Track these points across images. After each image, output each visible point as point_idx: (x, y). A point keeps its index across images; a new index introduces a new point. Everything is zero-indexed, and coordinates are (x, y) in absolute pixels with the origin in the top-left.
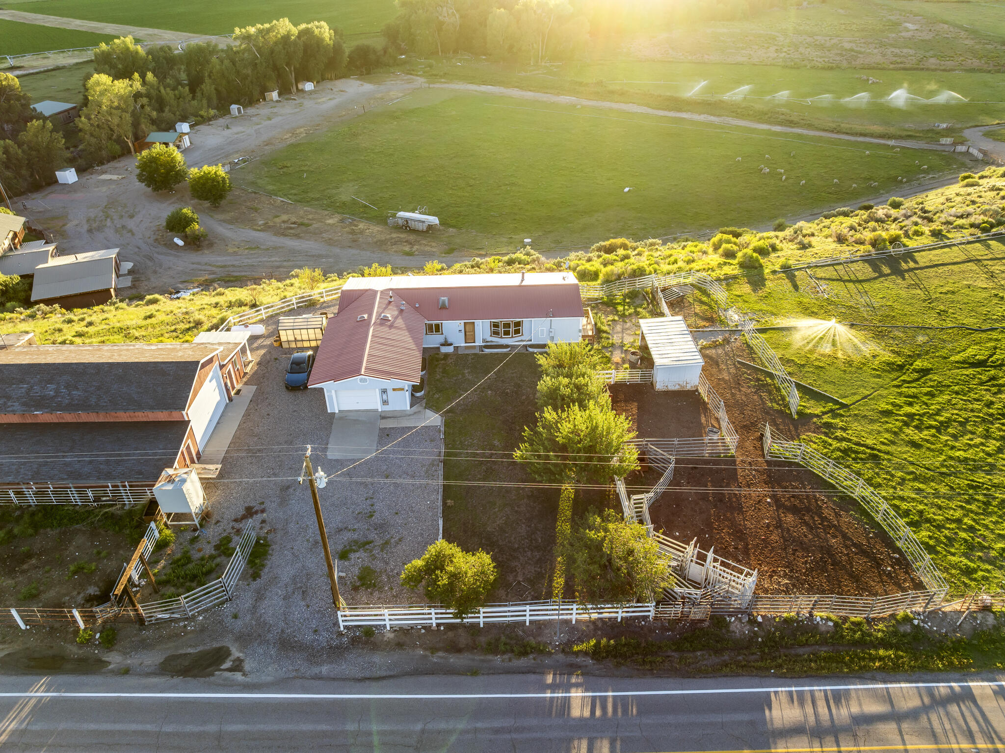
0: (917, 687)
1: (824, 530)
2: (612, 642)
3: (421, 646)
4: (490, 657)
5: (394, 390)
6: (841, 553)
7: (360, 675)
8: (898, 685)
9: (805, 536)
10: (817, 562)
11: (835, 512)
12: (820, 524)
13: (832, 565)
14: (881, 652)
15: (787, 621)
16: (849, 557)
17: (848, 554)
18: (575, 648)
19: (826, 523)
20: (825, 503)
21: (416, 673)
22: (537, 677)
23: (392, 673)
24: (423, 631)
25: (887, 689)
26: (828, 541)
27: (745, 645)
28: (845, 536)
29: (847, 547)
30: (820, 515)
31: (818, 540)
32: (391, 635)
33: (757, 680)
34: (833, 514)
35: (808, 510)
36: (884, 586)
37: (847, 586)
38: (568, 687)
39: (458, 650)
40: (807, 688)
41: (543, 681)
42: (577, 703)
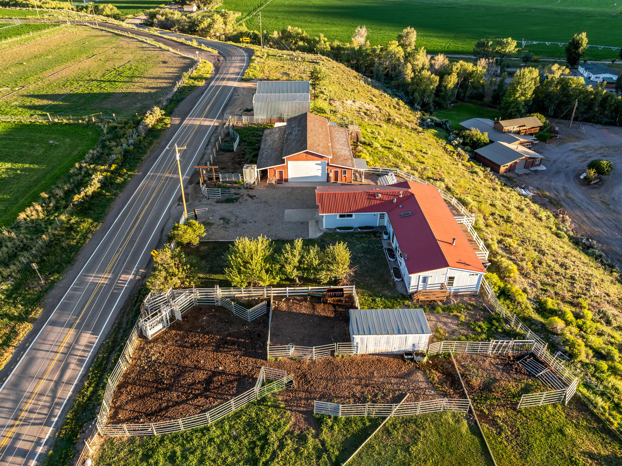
0: (65, 399)
1: (186, 393)
6: (164, 396)
7: (165, 228)
8: (71, 390)
9: (184, 379)
10: (161, 379)
11: (200, 406)
12: (191, 392)
13: (157, 387)
14: (91, 389)
16: (159, 399)
17: (161, 399)
19: (191, 396)
20: (210, 403)
22: (145, 267)
25: (73, 385)
26: (176, 391)
28: (177, 404)
29: (168, 401)
30: (200, 395)
31: (178, 386)
33: (107, 333)
34: (199, 404)
35: (206, 389)
36: (131, 411)
37: (139, 389)
40: (92, 350)
41: (141, 268)
42: (127, 276)
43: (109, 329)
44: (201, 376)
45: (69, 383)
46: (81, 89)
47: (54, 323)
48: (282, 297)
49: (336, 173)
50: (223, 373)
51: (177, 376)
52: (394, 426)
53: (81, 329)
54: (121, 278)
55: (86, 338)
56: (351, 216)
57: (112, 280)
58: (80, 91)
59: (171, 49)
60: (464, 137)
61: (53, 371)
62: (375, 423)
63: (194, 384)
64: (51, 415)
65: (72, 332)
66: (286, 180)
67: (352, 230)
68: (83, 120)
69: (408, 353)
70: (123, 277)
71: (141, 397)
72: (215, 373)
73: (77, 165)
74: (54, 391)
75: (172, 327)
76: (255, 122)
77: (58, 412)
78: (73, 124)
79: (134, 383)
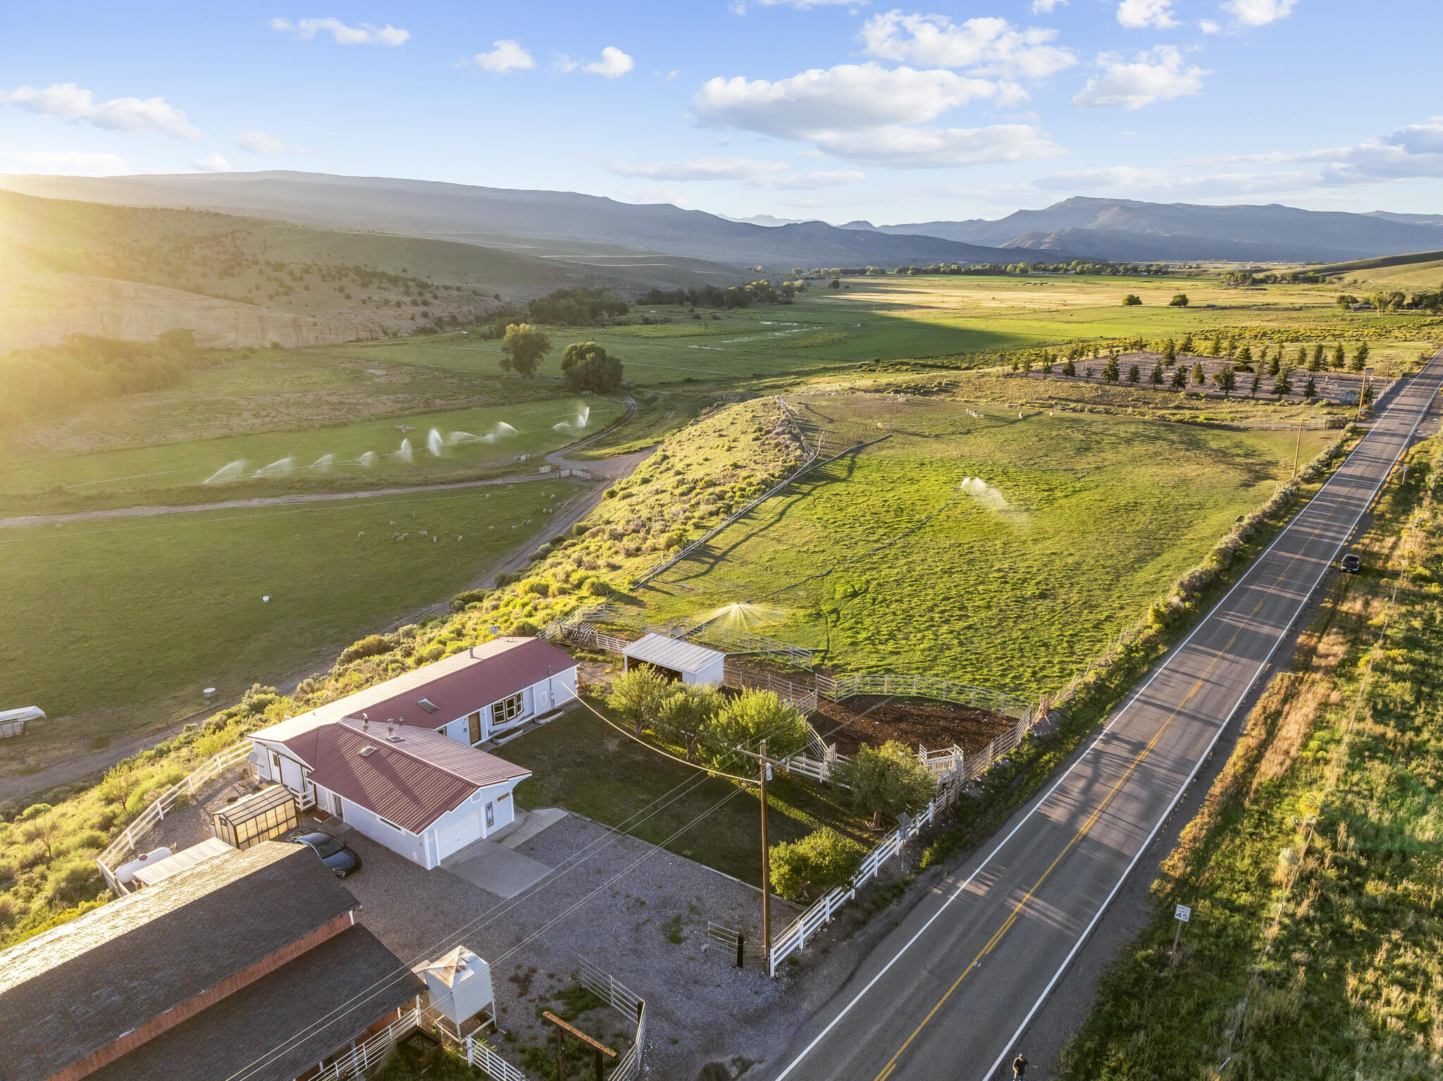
2: (935, 845)
3: (838, 940)
4: (887, 910)
5: (499, 799)
14: (1046, 758)
15: (990, 773)
18: (923, 865)
21: (864, 955)
22: (928, 898)
23: (850, 970)
24: (825, 930)
27: (991, 801)
32: (809, 951)
38: (954, 887)
39: (862, 923)
40: (1044, 798)
41: (936, 895)
42: (972, 889)
43: (1017, 815)
53: (1068, 829)
54: (986, 888)
55: (1058, 814)
57: (1007, 891)
65: (1082, 829)
70: (981, 891)
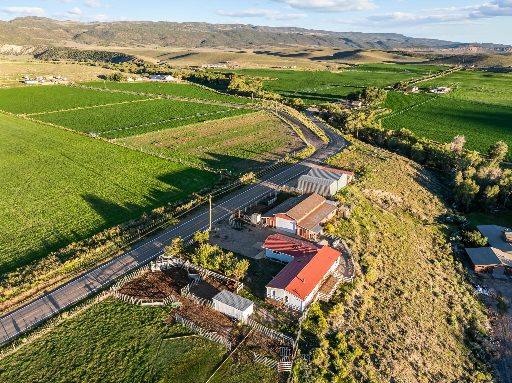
0: (112, 279)
1: (145, 294)
6: (139, 291)
8: (116, 277)
10: (143, 286)
12: (147, 294)
13: (139, 288)
16: (136, 292)
26: (143, 292)
29: (138, 293)
30: (149, 296)
31: (145, 290)
35: (153, 296)
36: (125, 291)
37: (134, 286)
40: (132, 268)
42: (167, 247)
44: (155, 291)
45: (117, 275)
46: (232, 154)
47: (130, 254)
48: (212, 277)
49: (301, 230)
50: (163, 293)
51: (148, 288)
52: (198, 338)
53: (136, 260)
55: (135, 263)
56: (279, 253)
57: (162, 247)
58: (230, 155)
59: (302, 136)
60: (464, 237)
61: (116, 269)
62: (193, 333)
63: (150, 292)
64: (105, 282)
65: (133, 259)
66: (275, 227)
67: (278, 262)
68: (216, 171)
69: (234, 319)
71: (132, 289)
72: (161, 292)
73: (193, 194)
74: (111, 275)
75: (163, 271)
76: (297, 192)
77: (107, 282)
78: (211, 172)
79: (134, 284)
